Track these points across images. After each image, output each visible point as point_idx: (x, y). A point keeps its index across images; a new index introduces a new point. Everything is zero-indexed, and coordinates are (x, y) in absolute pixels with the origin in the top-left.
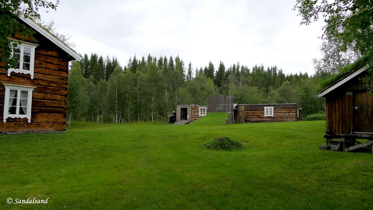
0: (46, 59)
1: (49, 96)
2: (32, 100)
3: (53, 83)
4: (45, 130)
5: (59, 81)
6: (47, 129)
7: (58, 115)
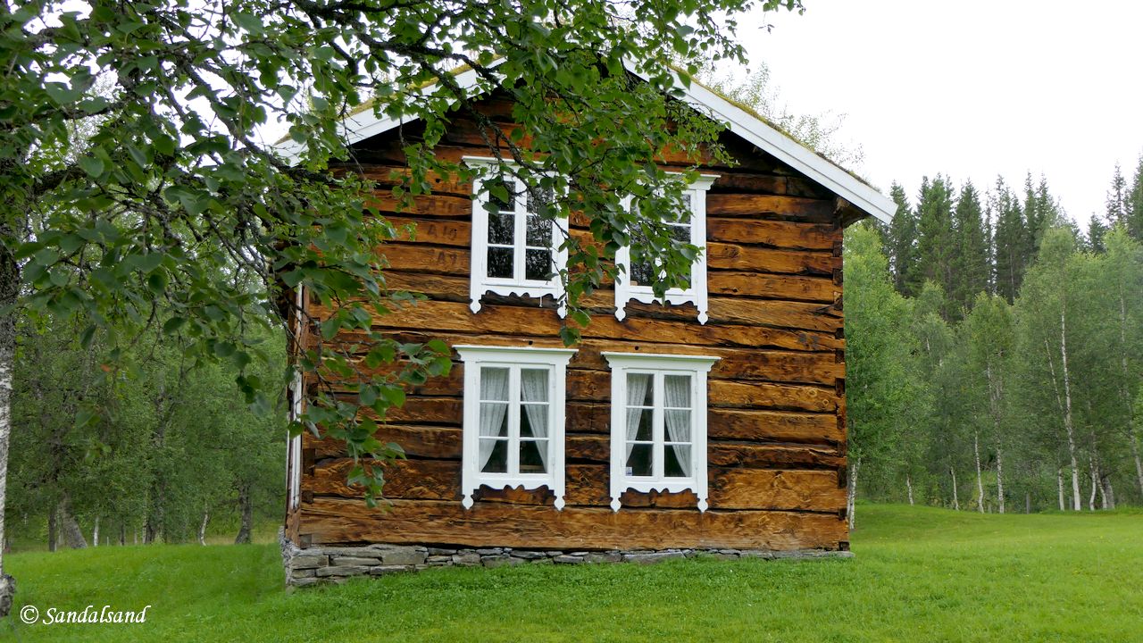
0: (749, 233)
1: (773, 393)
2: (709, 413)
3: (782, 334)
4: (764, 543)
5: (809, 321)
6: (773, 538)
7: (813, 475)
